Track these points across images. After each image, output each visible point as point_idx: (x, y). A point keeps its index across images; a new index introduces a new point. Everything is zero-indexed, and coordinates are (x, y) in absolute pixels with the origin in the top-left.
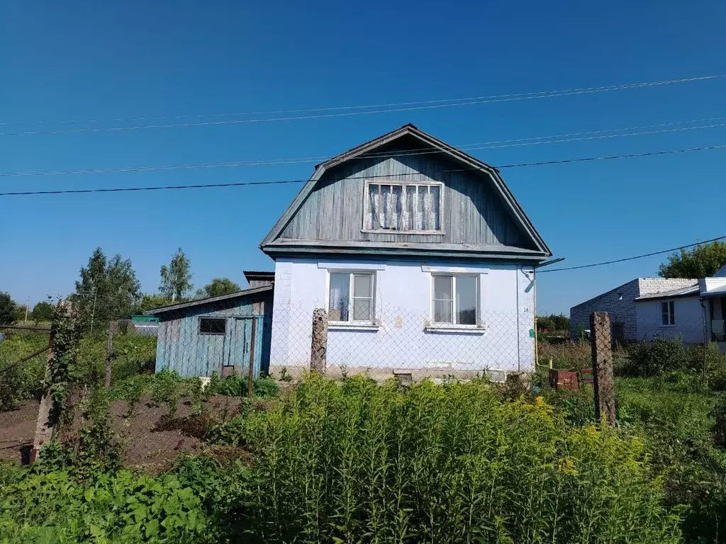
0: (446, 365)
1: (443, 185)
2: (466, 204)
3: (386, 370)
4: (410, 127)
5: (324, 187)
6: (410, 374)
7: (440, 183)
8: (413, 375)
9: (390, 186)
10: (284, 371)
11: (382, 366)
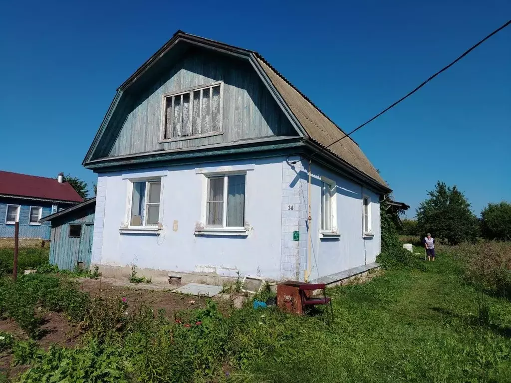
0: (212, 270)
1: (223, 83)
2: (243, 98)
3: (163, 274)
4: (180, 34)
5: (135, 108)
6: (180, 278)
7: (219, 82)
8: (182, 279)
9: (180, 95)
10: (97, 269)
11: (161, 269)
